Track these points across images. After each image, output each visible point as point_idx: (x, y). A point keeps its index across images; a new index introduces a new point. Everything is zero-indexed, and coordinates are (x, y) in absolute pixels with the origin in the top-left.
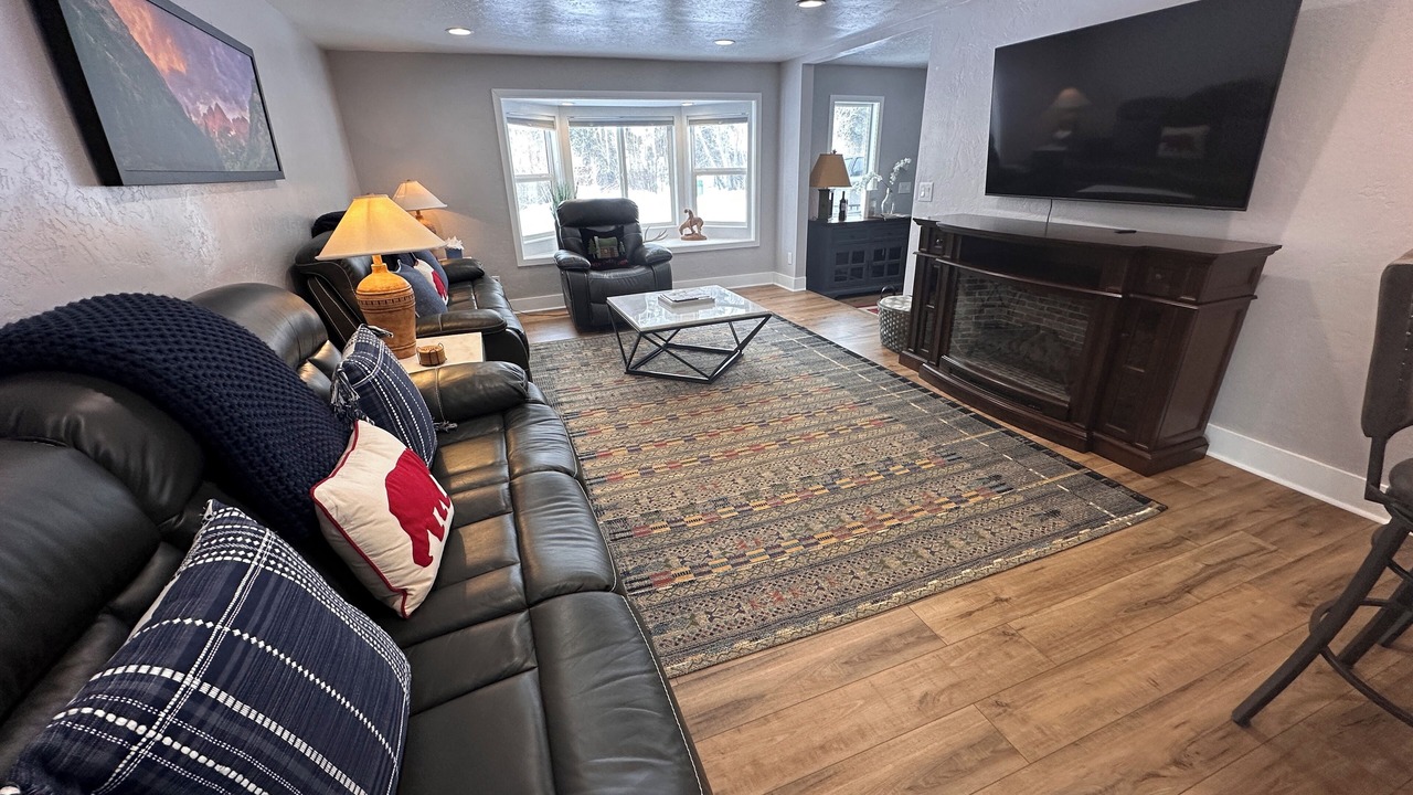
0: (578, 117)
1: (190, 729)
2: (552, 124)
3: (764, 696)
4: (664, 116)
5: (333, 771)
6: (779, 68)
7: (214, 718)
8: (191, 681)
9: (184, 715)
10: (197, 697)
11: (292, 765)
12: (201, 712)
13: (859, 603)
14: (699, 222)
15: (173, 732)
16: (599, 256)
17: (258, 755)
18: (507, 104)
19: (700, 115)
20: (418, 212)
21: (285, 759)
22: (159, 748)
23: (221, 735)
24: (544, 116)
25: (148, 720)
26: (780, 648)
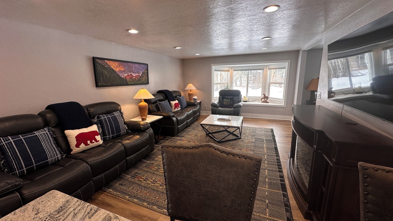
0: (236, 69)
1: (8, 144)
2: (229, 71)
3: (114, 207)
4: (262, 67)
5: (21, 159)
6: (298, 51)
7: (11, 145)
8: (12, 141)
9: (8, 143)
10: (11, 142)
11: (15, 155)
12: (10, 144)
13: (155, 206)
14: (267, 98)
15: (6, 144)
16: (224, 104)
17: (12, 151)
18: (214, 67)
19: (272, 67)
20: (191, 90)
21: (15, 153)
22: (4, 144)
23: (10, 147)
24: (226, 69)
25: (4, 141)
26: (130, 202)
